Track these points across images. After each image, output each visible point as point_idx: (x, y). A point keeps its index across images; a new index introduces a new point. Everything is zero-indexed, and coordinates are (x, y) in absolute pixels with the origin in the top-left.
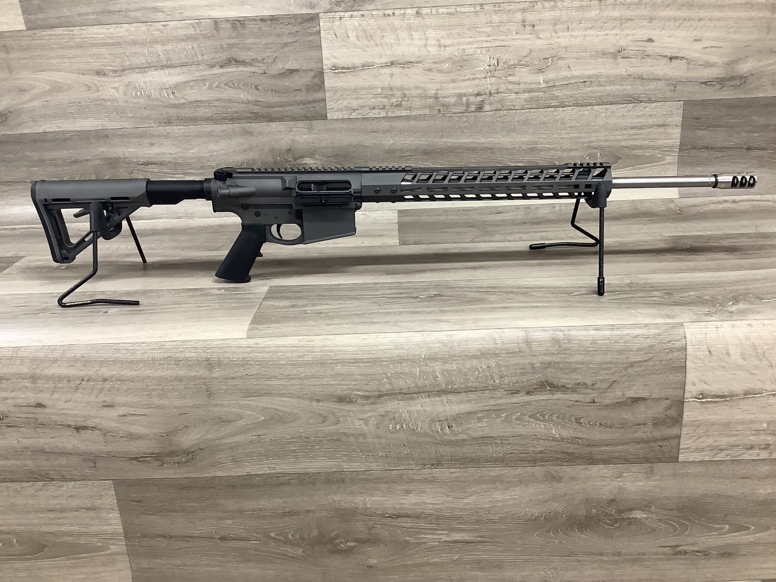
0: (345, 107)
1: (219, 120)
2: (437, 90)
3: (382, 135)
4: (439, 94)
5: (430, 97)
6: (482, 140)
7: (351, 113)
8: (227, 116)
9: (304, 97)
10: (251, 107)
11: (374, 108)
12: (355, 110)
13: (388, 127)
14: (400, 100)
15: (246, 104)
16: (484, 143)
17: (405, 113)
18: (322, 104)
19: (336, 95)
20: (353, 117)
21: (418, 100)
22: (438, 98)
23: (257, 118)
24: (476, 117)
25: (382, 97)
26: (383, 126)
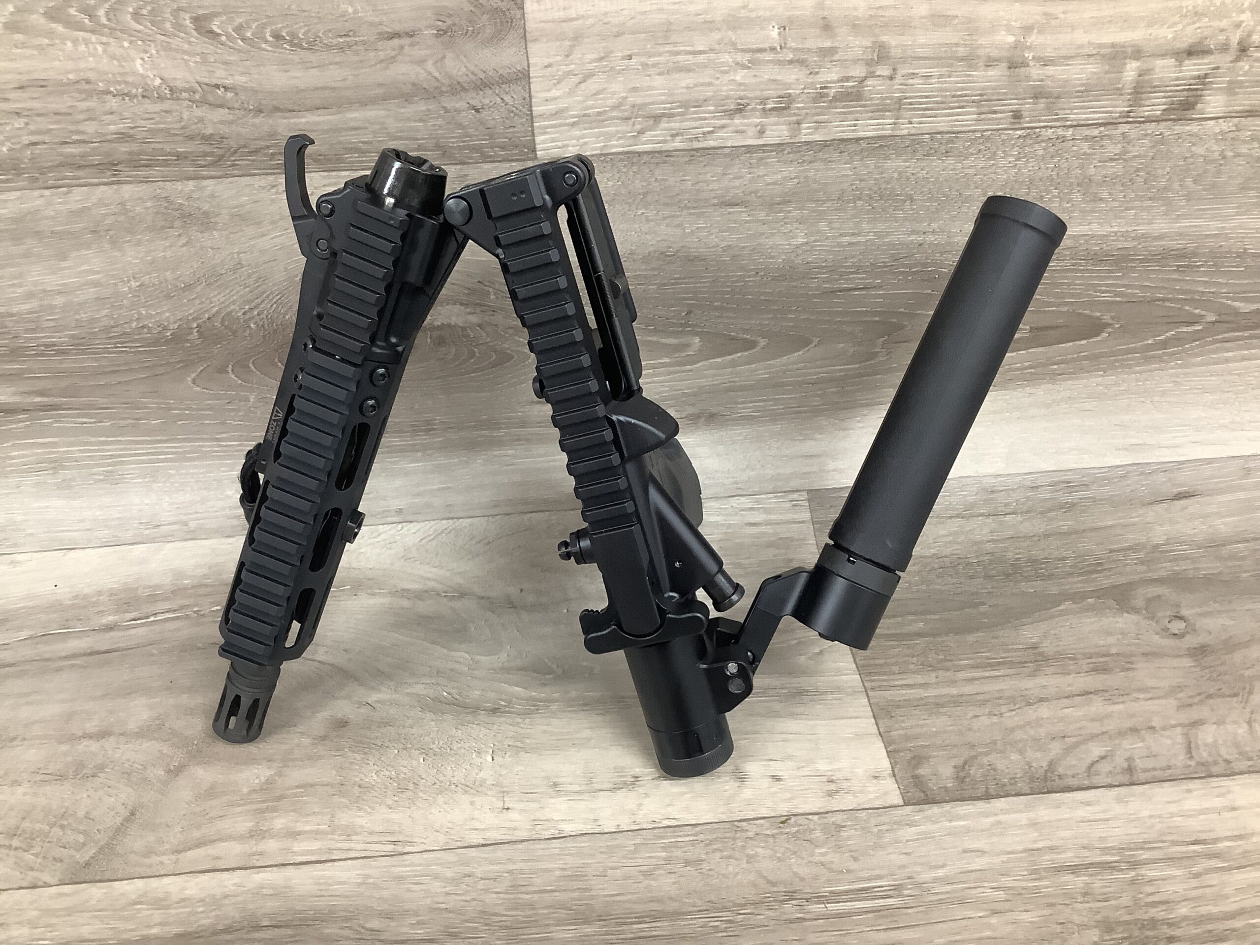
0: (614, 108)
1: (51, 169)
2: (1028, 29)
3: (762, 215)
4: (1029, 48)
5: (991, 62)
6: (1161, 226)
7: (641, 132)
8: (83, 156)
9: (429, 65)
10: (189, 114)
11: (740, 109)
12: (657, 118)
13: (790, 184)
14: (859, 71)
15: (161, 98)
16: (1161, 237)
17: (868, 127)
18: (513, 96)
19: (576, 55)
20: (649, 147)
21: (935, 71)
22: (1024, 64)
23: (221, 158)
24: (1162, 140)
25: (779, 62)
26: (769, 179)
